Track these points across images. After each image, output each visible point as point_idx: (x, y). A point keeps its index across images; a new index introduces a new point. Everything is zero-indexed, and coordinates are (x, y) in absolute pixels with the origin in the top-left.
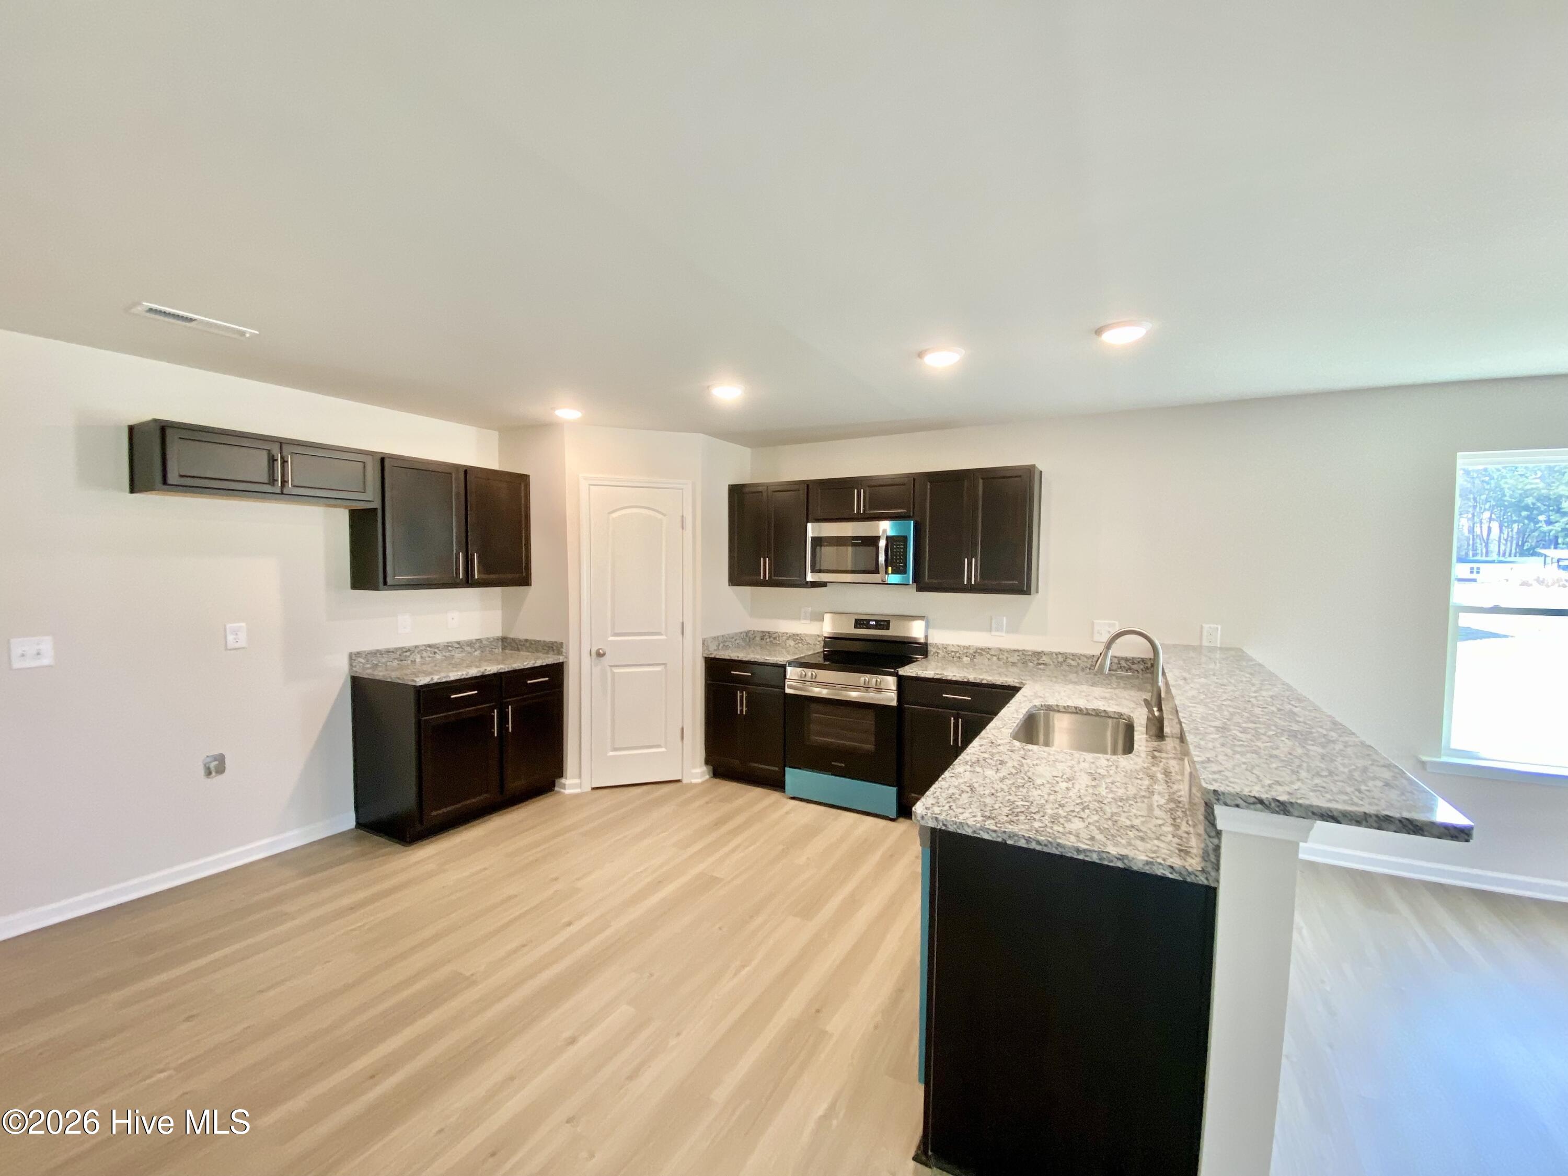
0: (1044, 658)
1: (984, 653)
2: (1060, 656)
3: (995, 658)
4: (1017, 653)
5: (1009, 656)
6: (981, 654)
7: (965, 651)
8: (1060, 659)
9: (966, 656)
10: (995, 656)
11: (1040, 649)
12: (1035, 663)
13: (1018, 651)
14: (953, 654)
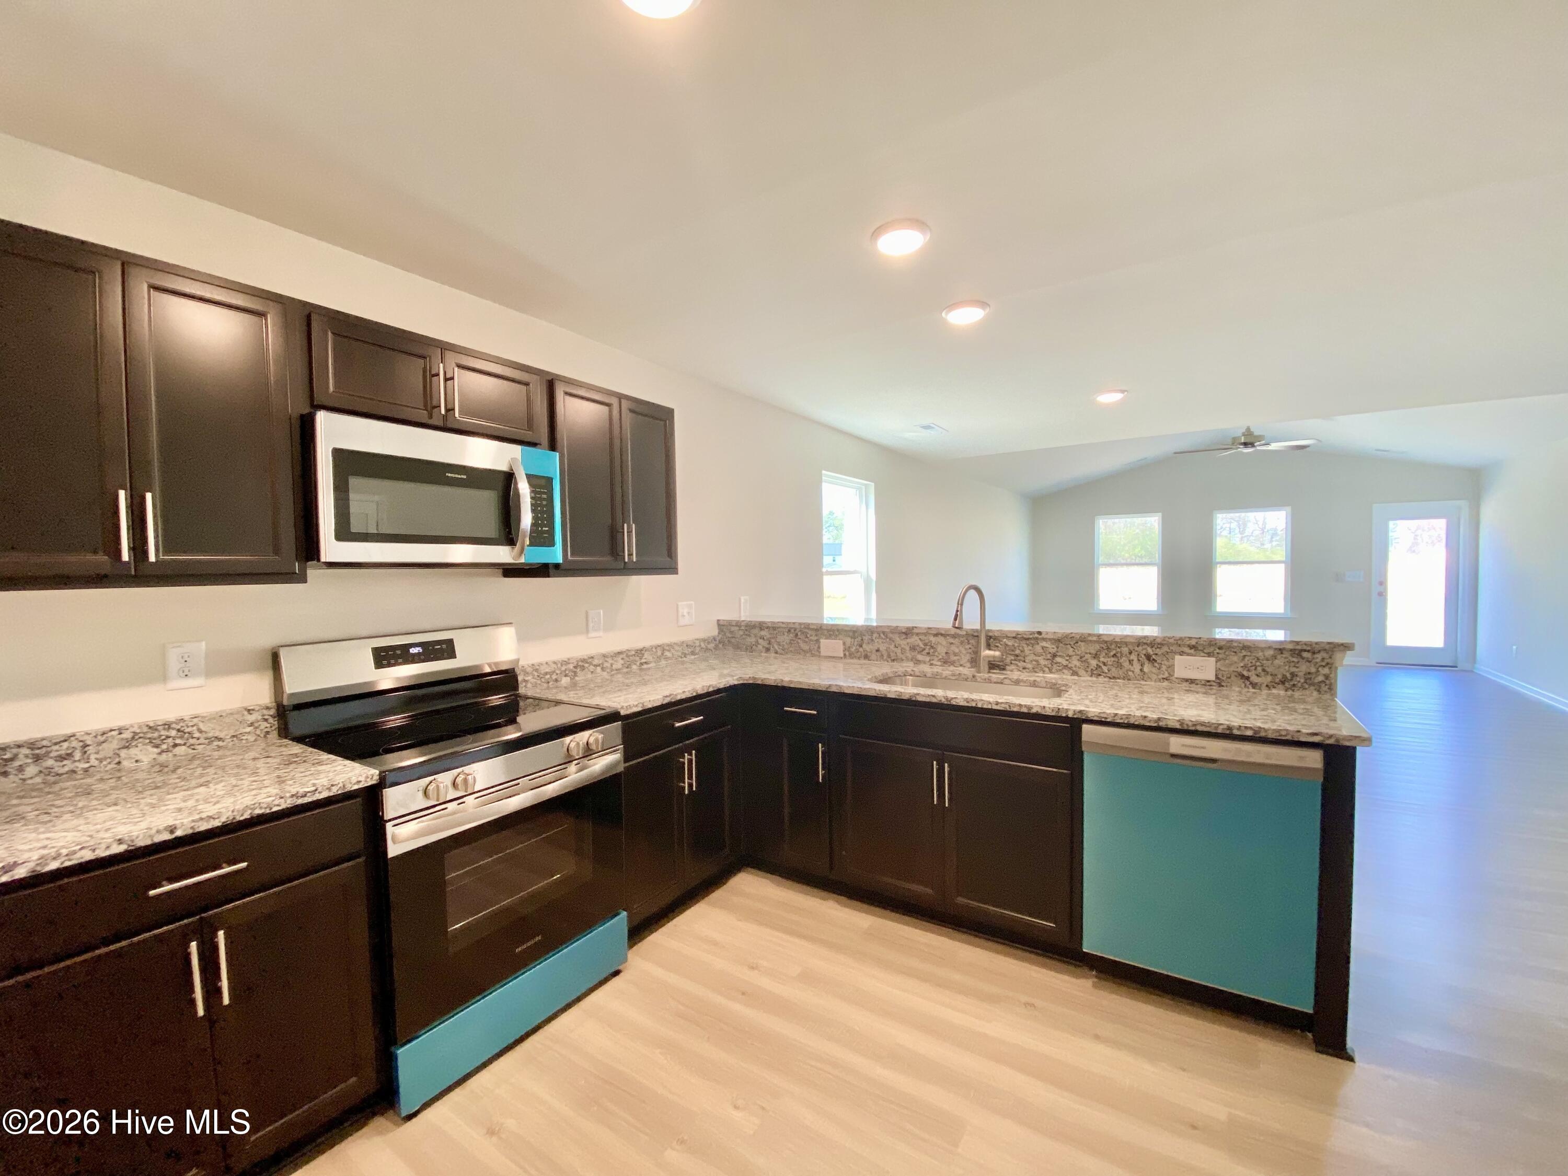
0: (646, 655)
1: (586, 665)
2: (659, 649)
3: (599, 669)
4: (621, 656)
5: (613, 662)
6: (583, 668)
7: (563, 669)
8: (659, 653)
9: (566, 676)
10: (599, 665)
13: (620, 653)
14: (548, 676)
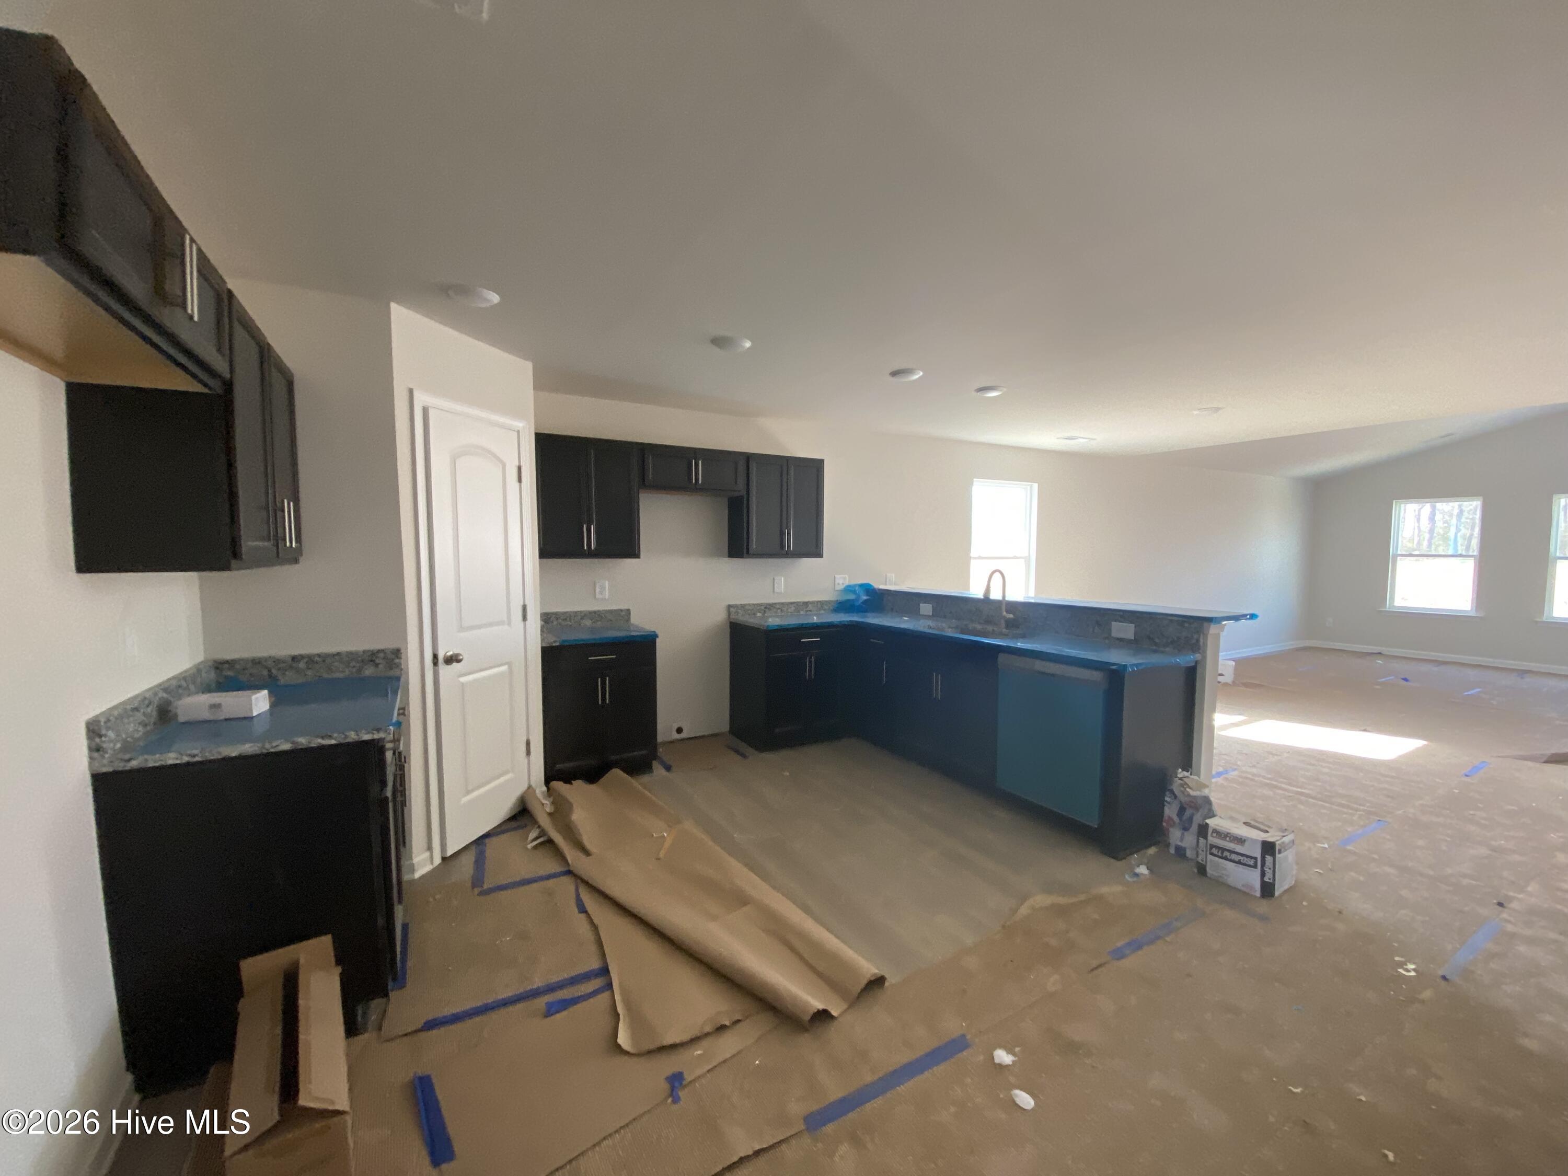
0: (810, 606)
1: (772, 608)
2: (819, 603)
3: (779, 611)
5: (788, 608)
6: (770, 609)
7: (758, 608)
8: (819, 605)
9: (759, 612)
11: (806, 600)
12: (805, 610)
14: (749, 612)
